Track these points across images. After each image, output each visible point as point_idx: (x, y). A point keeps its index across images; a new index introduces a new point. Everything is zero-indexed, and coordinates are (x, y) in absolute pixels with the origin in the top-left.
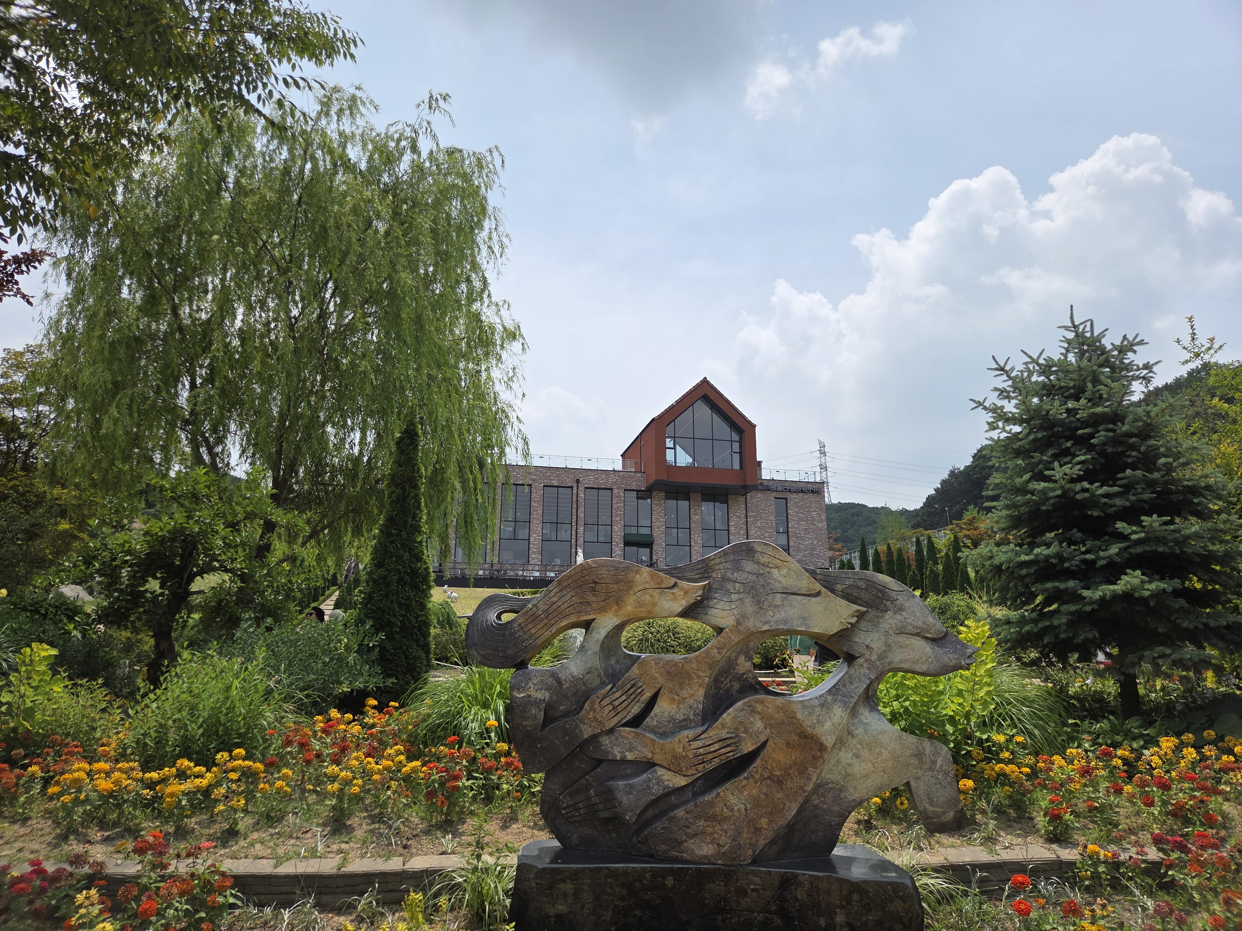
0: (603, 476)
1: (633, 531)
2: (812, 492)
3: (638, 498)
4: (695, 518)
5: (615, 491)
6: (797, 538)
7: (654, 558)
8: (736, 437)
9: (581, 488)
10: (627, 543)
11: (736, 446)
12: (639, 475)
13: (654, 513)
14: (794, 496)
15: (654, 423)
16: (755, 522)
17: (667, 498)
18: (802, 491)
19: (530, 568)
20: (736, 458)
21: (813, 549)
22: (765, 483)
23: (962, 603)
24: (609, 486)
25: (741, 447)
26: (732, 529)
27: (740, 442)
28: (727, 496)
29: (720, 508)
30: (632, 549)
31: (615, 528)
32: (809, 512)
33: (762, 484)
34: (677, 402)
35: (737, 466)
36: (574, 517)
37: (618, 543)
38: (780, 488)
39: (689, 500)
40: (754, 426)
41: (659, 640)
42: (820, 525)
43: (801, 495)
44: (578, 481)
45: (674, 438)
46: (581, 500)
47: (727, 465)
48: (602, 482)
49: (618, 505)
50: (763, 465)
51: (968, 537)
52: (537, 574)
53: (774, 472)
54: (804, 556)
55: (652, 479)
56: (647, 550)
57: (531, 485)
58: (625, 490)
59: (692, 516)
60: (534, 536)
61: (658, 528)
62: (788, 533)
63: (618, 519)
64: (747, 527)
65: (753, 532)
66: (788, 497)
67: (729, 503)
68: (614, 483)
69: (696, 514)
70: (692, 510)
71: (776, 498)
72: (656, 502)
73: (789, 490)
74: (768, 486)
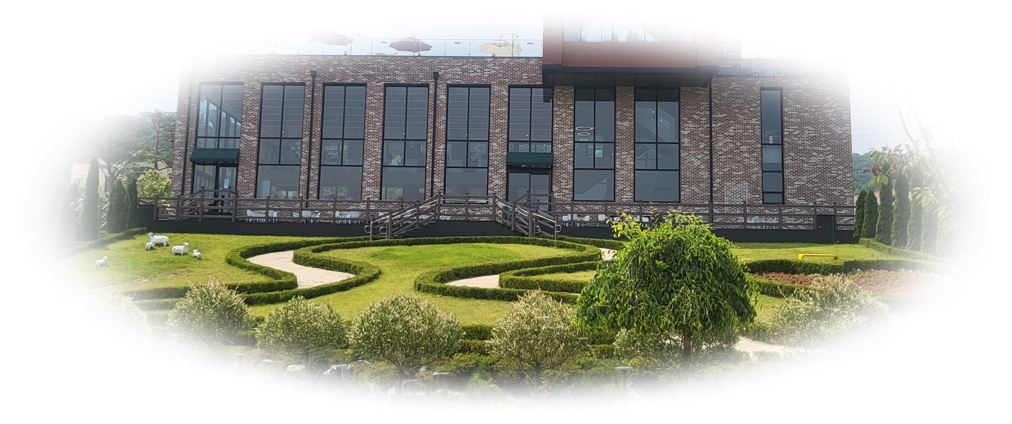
0: (476, 67)
1: (523, 148)
3: (531, 98)
4: (623, 125)
5: (495, 88)
6: (797, 151)
7: (555, 189)
9: (442, 87)
10: (512, 168)
12: (533, 62)
14: (795, 83)
16: (725, 128)
17: (579, 98)
21: (826, 169)
22: (744, 65)
24: (484, 81)
28: (679, 89)
29: (667, 110)
30: (521, 177)
31: (494, 146)
32: (820, 109)
33: (738, 66)
36: (431, 130)
37: (497, 168)
38: (769, 73)
39: (613, 98)
43: (806, 81)
44: (436, 76)
46: (441, 105)
48: (475, 76)
49: (499, 110)
56: (546, 178)
57: (365, 85)
58: (510, 87)
59: (618, 123)
60: (370, 159)
61: (562, 142)
62: (782, 145)
63: (498, 130)
64: (711, 138)
65: (720, 144)
66: (785, 87)
67: (682, 100)
68: (494, 76)
69: (625, 120)
70: (619, 113)
71: (762, 89)
72: (560, 103)
73: (786, 74)
74: (748, 69)
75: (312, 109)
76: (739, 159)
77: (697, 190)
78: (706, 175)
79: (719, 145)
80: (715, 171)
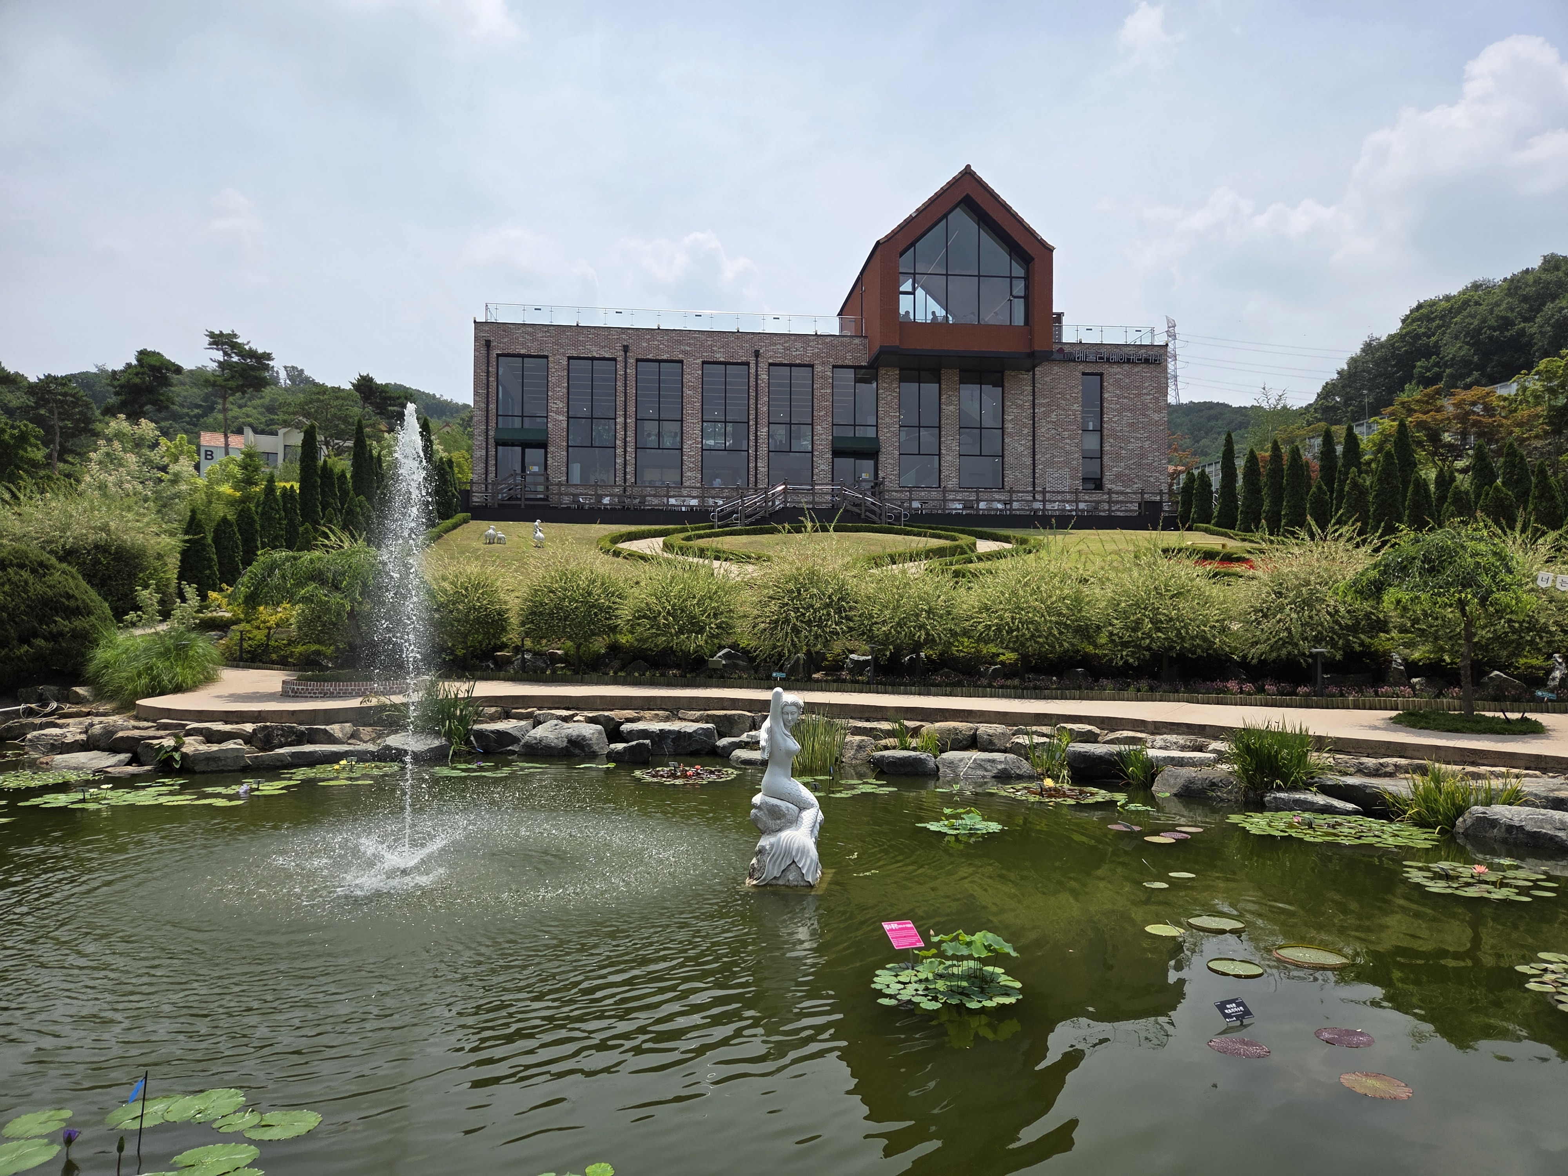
0: (798, 345)
1: (848, 432)
2: (1147, 361)
3: (858, 380)
4: (949, 409)
5: (818, 368)
6: (1116, 438)
7: (881, 474)
8: (1018, 270)
9: (763, 366)
10: (837, 453)
11: (1019, 288)
12: (857, 341)
13: (882, 403)
14: (1116, 369)
15: (879, 247)
16: (1047, 414)
17: (902, 379)
18: (1129, 361)
19: (685, 492)
20: (1019, 306)
21: (1142, 456)
22: (1067, 349)
24: (807, 360)
25: (1027, 287)
26: (1009, 426)
27: (1027, 279)
28: (1002, 373)
29: (991, 394)
30: (846, 463)
31: (818, 429)
32: (1139, 395)
33: (1061, 350)
34: (920, 211)
35: (1019, 319)
36: (752, 412)
37: (822, 453)
38: (1091, 358)
39: (938, 380)
40: (1050, 250)
42: (1156, 417)
43: (1126, 367)
44: (757, 354)
45: (913, 275)
46: (763, 385)
47: (1002, 319)
48: (797, 354)
49: (823, 391)
50: (1065, 320)
52: (694, 502)
53: (1082, 330)
54: (1128, 467)
55: (876, 348)
56: (871, 463)
57: (681, 362)
58: (834, 367)
59: (943, 407)
60: (689, 442)
61: (888, 426)
62: (1101, 431)
63: (822, 413)
64: (1034, 423)
65: (1043, 430)
66: (1105, 372)
67: (1006, 384)
68: (817, 355)
69: (950, 404)
70: (944, 397)
71: (1084, 374)
72: (885, 385)
73: (1108, 359)
74: (1071, 353)
75: (626, 387)
76: (1061, 445)
77: (1020, 476)
78: (1029, 461)
79: (1041, 431)
80: (1037, 457)
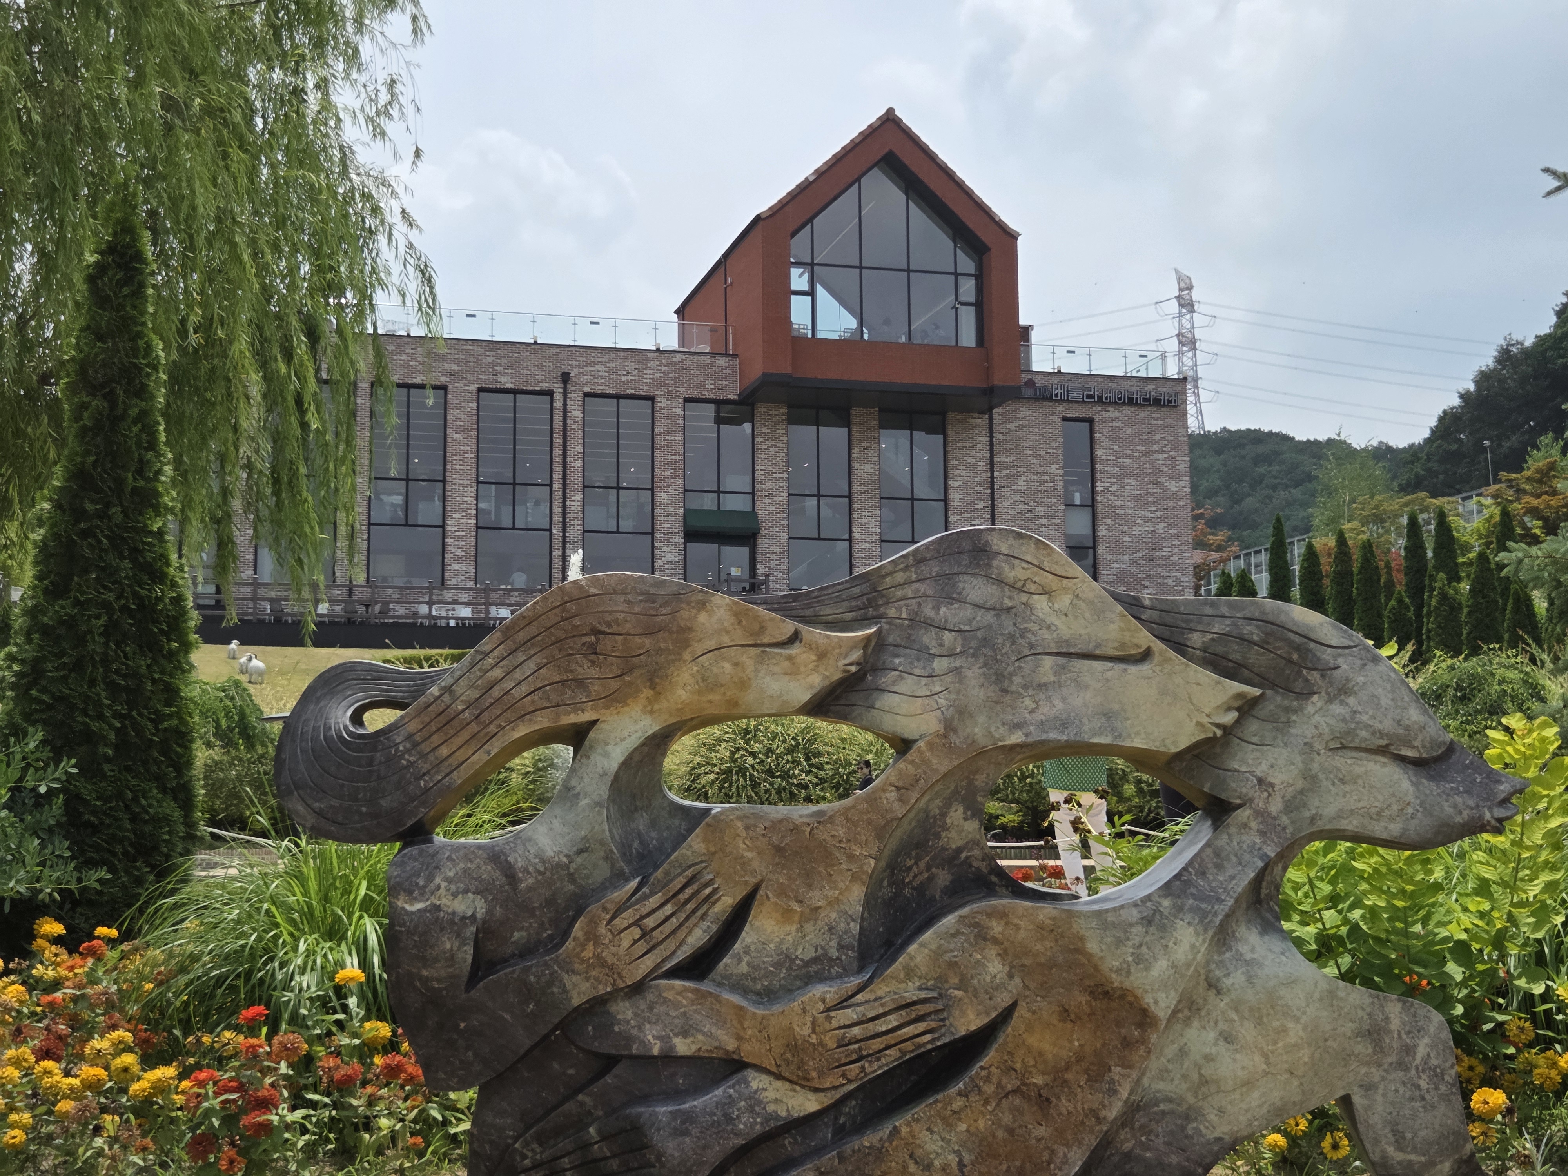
0: (630, 365)
1: (708, 502)
2: (1157, 402)
3: (719, 420)
4: (864, 469)
5: (662, 403)
6: (1115, 517)
7: (761, 569)
8: (967, 264)
9: (575, 397)
10: (692, 535)
11: (968, 287)
12: (722, 361)
13: (760, 457)
14: (1112, 413)
15: (760, 225)
16: (1012, 479)
17: (793, 420)
18: (1131, 402)
19: (448, 596)
20: (968, 317)
21: (1156, 546)
22: (1039, 382)
23: (1512, 675)
24: (644, 390)
25: (979, 290)
26: (955, 498)
27: (980, 277)
28: (943, 414)
29: (927, 445)
30: (704, 550)
31: (662, 497)
32: (1146, 453)
33: (1030, 383)
34: (821, 174)
35: (968, 338)
36: (558, 469)
37: (669, 534)
38: (1076, 395)
39: (846, 423)
40: (1011, 237)
41: (770, 772)
42: (1173, 487)
43: (1127, 410)
44: (565, 378)
45: (810, 266)
46: (574, 426)
47: (943, 336)
48: (628, 379)
49: (669, 437)
50: (1034, 336)
51: (1534, 512)
52: (465, 612)
53: (1061, 352)
54: (1134, 563)
55: (756, 371)
56: (745, 551)
57: (445, 388)
58: (687, 400)
59: (856, 466)
60: (457, 516)
61: (771, 495)
62: (1093, 506)
63: (668, 473)
64: (992, 493)
65: (1006, 504)
66: (1097, 417)
67: (950, 433)
68: (659, 383)
69: (866, 461)
70: (855, 450)
71: (1065, 419)
72: (764, 430)
73: (1100, 398)
74: (1045, 389)
76: (1033, 527)
79: (1004, 505)
